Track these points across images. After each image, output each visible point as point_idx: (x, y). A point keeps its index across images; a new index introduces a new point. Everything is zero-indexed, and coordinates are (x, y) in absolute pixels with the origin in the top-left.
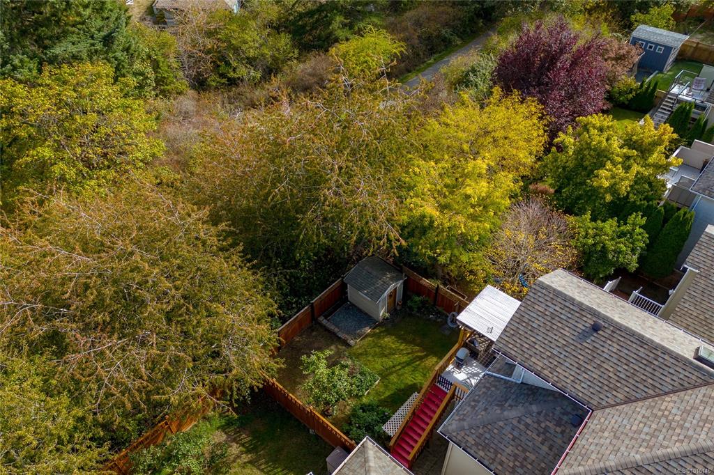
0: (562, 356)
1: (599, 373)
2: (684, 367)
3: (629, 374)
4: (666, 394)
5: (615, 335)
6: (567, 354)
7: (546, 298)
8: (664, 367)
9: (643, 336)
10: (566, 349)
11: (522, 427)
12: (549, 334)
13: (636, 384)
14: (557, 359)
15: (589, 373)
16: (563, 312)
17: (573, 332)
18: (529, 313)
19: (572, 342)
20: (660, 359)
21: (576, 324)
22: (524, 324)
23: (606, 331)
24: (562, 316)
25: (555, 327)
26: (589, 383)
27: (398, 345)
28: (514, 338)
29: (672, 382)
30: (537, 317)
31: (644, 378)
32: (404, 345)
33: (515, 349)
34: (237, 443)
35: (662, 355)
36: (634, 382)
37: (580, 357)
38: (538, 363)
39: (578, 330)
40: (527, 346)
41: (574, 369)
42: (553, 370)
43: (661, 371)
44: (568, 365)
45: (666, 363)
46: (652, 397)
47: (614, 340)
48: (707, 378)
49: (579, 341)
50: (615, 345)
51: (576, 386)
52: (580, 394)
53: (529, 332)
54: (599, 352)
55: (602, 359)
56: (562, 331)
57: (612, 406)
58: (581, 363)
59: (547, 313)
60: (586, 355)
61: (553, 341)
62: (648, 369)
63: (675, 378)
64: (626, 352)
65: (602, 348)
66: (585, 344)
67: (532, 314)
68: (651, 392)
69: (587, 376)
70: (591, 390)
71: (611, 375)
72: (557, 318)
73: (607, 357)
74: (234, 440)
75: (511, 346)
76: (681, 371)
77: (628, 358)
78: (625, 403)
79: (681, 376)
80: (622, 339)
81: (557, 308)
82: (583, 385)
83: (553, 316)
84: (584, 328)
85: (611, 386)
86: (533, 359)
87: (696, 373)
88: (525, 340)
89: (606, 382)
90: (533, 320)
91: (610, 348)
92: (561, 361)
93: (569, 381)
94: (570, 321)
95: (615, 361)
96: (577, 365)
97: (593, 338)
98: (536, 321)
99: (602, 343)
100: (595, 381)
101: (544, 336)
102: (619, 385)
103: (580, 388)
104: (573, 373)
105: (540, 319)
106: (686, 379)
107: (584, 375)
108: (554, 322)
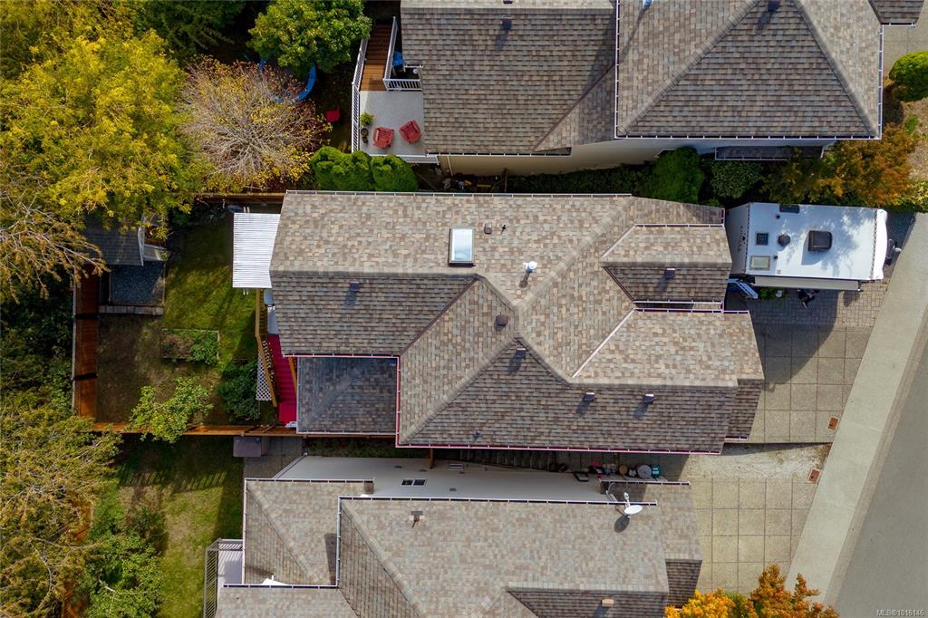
0: (345, 328)
1: (384, 325)
2: (444, 282)
3: (407, 312)
4: (443, 312)
5: (374, 286)
6: (348, 324)
7: (292, 284)
8: (429, 291)
9: (397, 274)
10: (344, 320)
11: (358, 390)
12: (320, 315)
13: (418, 317)
14: (343, 332)
15: (376, 329)
16: (317, 289)
17: (339, 303)
18: (288, 307)
19: (344, 311)
20: (422, 286)
21: (336, 294)
22: (293, 320)
23: (365, 286)
24: (319, 294)
25: (321, 307)
26: (382, 337)
27: (205, 278)
28: (294, 336)
29: (442, 300)
30: (298, 307)
31: (420, 308)
32: (211, 273)
33: (303, 345)
34: (148, 485)
35: (422, 282)
36: (414, 317)
37: (360, 320)
38: (330, 345)
39: (341, 298)
40: (311, 336)
41: (363, 333)
42: (347, 344)
43: (428, 295)
44: (355, 333)
45: (428, 287)
46: (435, 320)
47: (377, 290)
48: (465, 282)
49: (349, 307)
50: (380, 294)
51: (374, 345)
52: (382, 350)
53: (303, 324)
54: (372, 307)
55: (378, 312)
56: (329, 307)
57: (410, 345)
58: (364, 324)
59: (304, 298)
60: (363, 316)
61: (328, 320)
62: (418, 300)
63: (443, 296)
64: (393, 295)
65: (371, 303)
66: (356, 307)
67: (292, 307)
68: (432, 317)
69: (376, 333)
70: (388, 342)
71: (394, 321)
72: (316, 298)
73: (381, 308)
74: (143, 485)
75: (297, 344)
76: (443, 287)
77: (397, 299)
78: (418, 336)
79: (446, 291)
80: (382, 286)
81: (309, 289)
82: (378, 341)
83: (311, 298)
84: (345, 294)
85: (400, 329)
86: (324, 344)
87: (456, 282)
88: (305, 332)
89: (394, 329)
90: (297, 311)
91: (379, 299)
92: (348, 332)
93: (366, 345)
94: (329, 294)
95: (390, 308)
96: (363, 329)
97: (358, 299)
98: (301, 311)
99: (369, 299)
100: (385, 333)
101: (317, 319)
102: (405, 325)
103: (377, 345)
104: (364, 337)
105: (302, 307)
106: (450, 291)
107: (374, 333)
108: (316, 303)
